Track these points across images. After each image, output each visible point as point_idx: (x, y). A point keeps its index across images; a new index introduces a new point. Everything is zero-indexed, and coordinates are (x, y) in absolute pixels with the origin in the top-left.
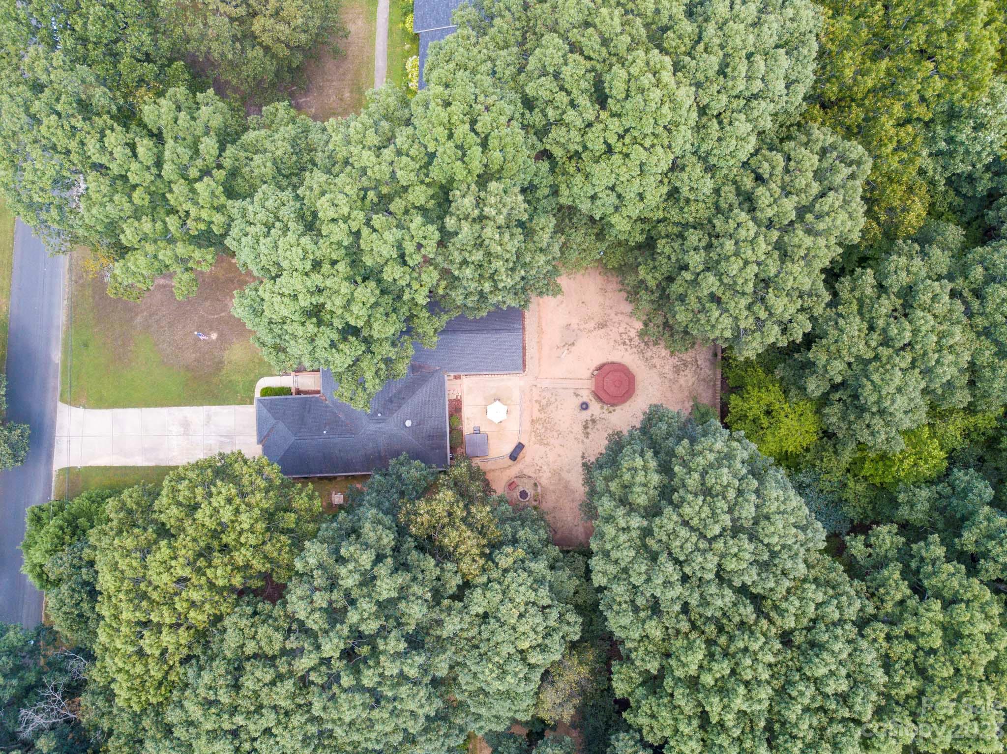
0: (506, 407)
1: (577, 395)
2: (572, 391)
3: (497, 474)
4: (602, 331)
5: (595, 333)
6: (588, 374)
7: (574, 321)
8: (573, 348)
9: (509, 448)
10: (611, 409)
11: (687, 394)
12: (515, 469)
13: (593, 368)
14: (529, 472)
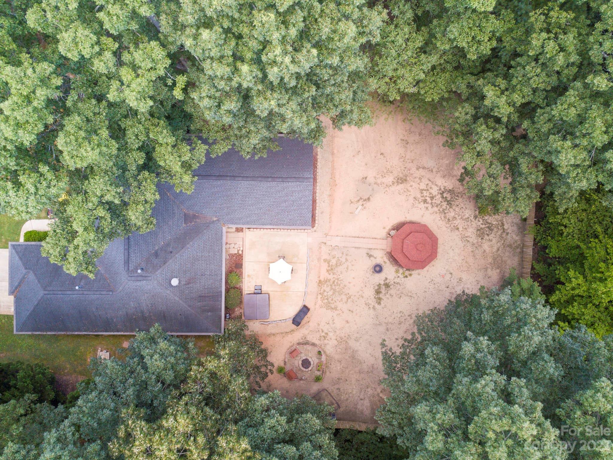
0: (290, 267)
1: (370, 256)
2: (365, 251)
3: (278, 338)
4: (401, 186)
5: (393, 188)
6: (383, 233)
7: (371, 174)
8: (368, 204)
9: (292, 311)
10: (407, 273)
11: (490, 260)
12: (299, 334)
13: (389, 227)
14: (313, 338)
